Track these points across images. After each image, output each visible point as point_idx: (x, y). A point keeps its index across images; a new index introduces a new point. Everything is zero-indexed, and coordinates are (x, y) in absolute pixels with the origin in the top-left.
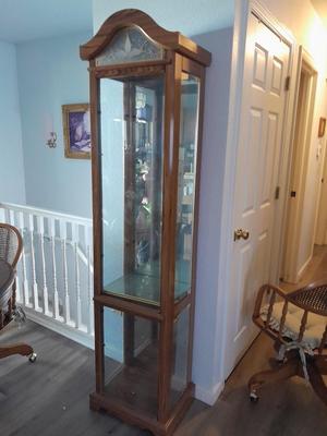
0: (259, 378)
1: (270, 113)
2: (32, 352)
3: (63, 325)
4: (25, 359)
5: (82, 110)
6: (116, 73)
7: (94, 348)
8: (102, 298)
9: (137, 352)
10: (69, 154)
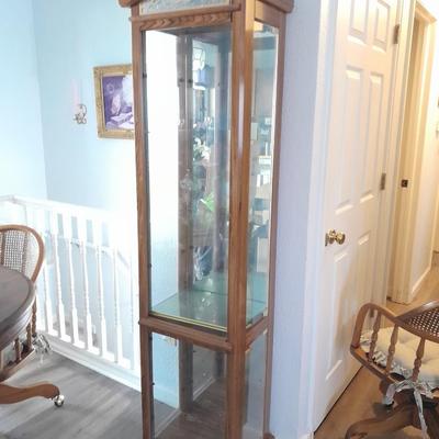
0: (359, 430)
1: (373, 74)
2: (58, 394)
3: (98, 359)
4: (50, 402)
5: (121, 73)
6: (167, 22)
7: (139, 389)
8: (150, 322)
9: (196, 393)
10: (103, 132)
